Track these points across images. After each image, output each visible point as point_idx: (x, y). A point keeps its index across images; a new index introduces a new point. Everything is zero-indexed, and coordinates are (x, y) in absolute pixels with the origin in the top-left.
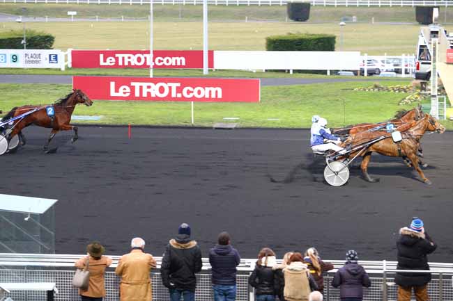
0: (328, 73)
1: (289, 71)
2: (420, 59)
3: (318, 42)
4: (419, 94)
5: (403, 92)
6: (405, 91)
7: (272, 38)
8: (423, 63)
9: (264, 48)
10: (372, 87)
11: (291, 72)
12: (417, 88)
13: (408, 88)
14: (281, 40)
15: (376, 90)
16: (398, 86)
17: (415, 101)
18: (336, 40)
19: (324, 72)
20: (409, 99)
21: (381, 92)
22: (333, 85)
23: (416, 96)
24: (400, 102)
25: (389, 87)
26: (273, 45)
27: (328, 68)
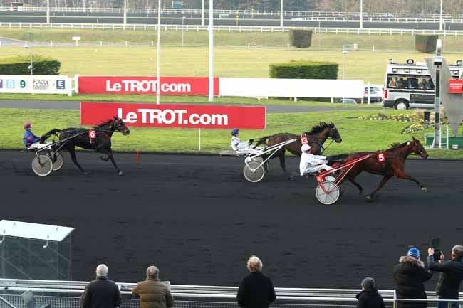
0: (332, 101)
1: (293, 98)
3: (321, 70)
4: (422, 123)
5: (406, 121)
6: (408, 120)
7: (274, 65)
9: (268, 74)
10: (376, 115)
11: (295, 99)
12: (420, 117)
13: (411, 117)
14: (284, 67)
15: (380, 118)
16: (401, 115)
17: (418, 130)
18: (339, 68)
19: (328, 100)
20: (412, 128)
21: (385, 121)
22: (336, 113)
23: (419, 125)
24: (404, 131)
26: (276, 72)
27: (332, 95)
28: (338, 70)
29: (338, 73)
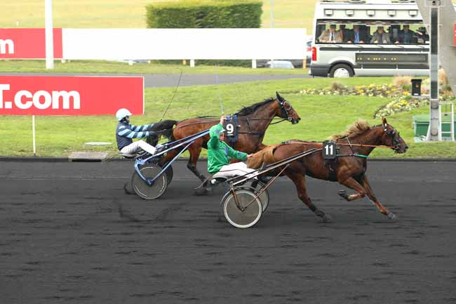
0: (254, 65)
1: (188, 62)
2: (318, 42)
3: (233, 13)
4: (408, 99)
5: (381, 96)
6: (385, 95)
7: (156, 6)
8: (321, 49)
9: (144, 23)
10: (330, 88)
11: (192, 64)
12: (405, 88)
13: (388, 89)
14: (171, 9)
15: (337, 92)
16: (371, 86)
17: (402, 110)
18: (263, 8)
19: (247, 63)
20: (392, 108)
21: (345, 97)
22: (265, 86)
23: (403, 102)
24: (377, 112)
25: (358, 87)
26: (157, 18)
27: (254, 56)
28: (261, 12)
29: (262, 17)
